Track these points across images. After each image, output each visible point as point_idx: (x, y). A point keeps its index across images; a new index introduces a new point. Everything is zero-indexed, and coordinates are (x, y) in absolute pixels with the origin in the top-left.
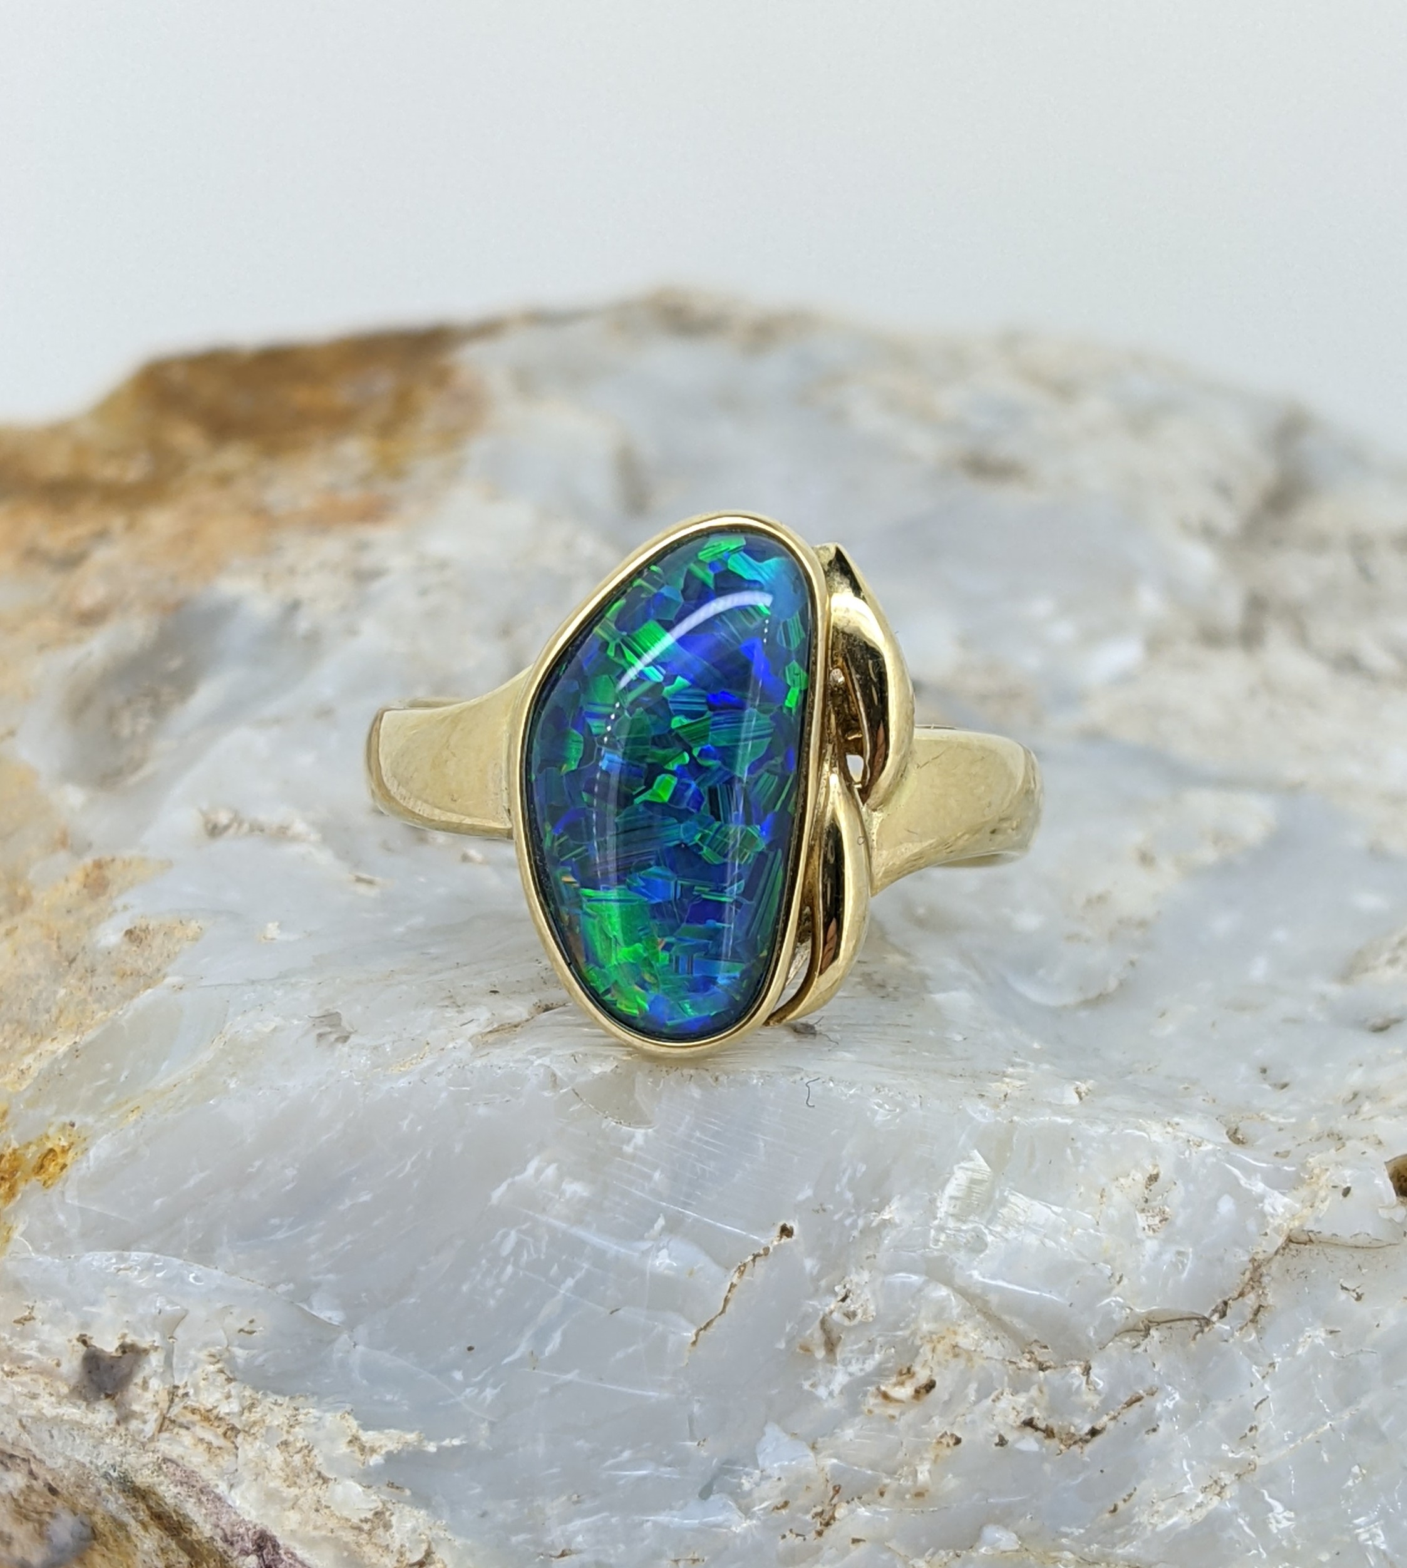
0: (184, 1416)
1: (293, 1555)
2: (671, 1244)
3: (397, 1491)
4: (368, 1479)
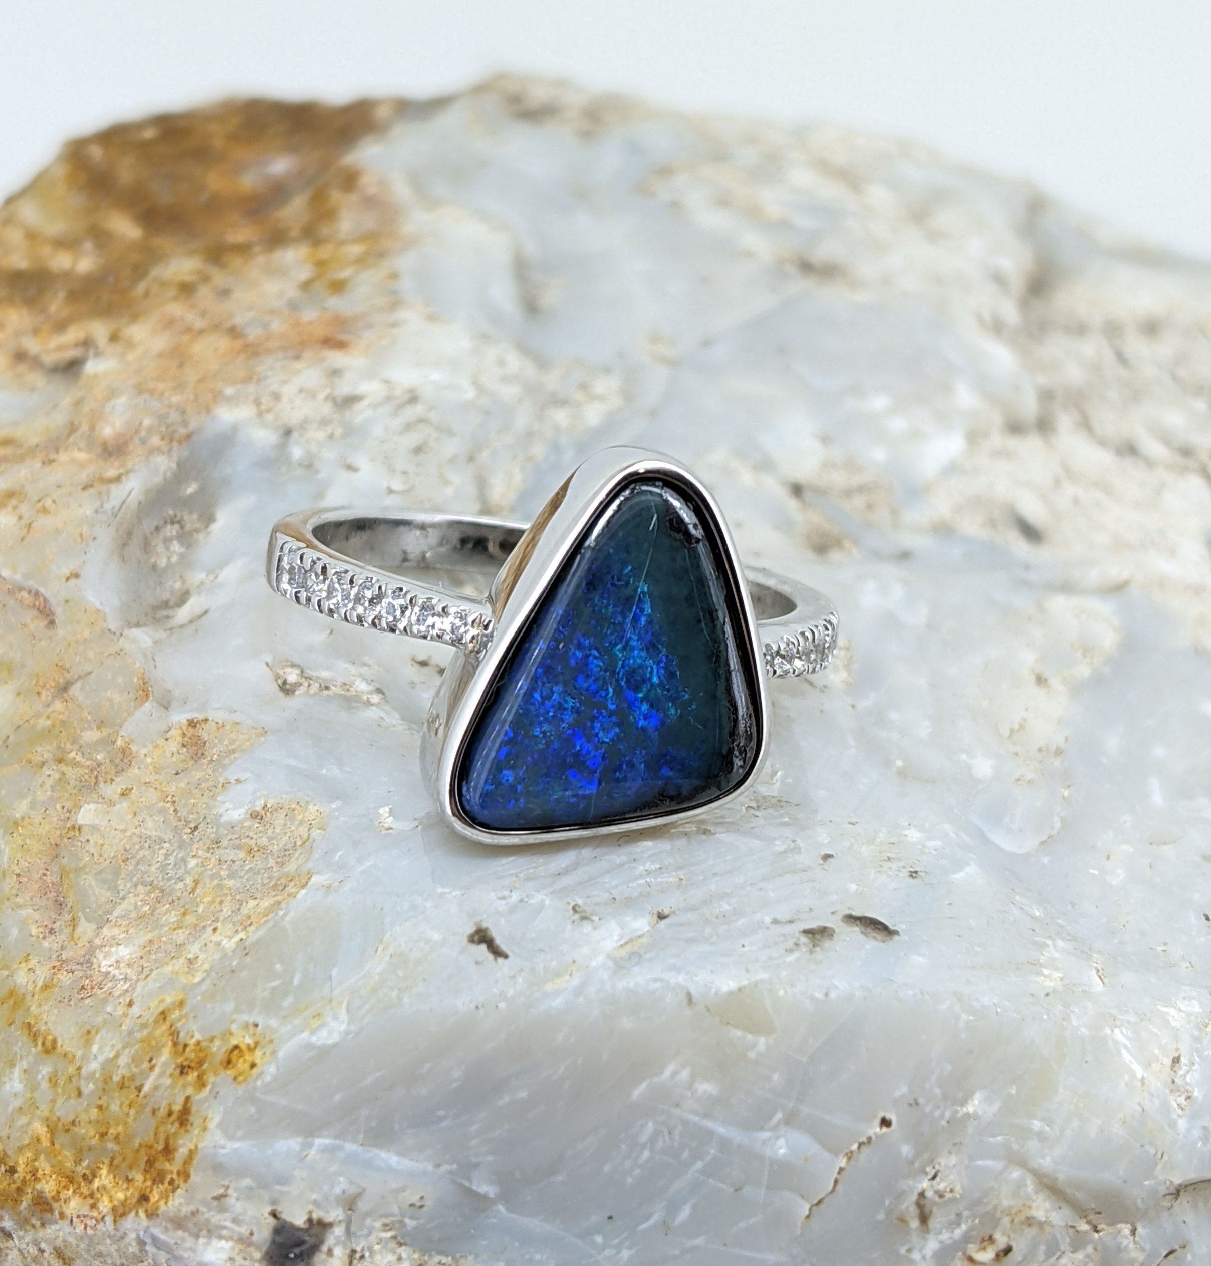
2: (789, 1134)
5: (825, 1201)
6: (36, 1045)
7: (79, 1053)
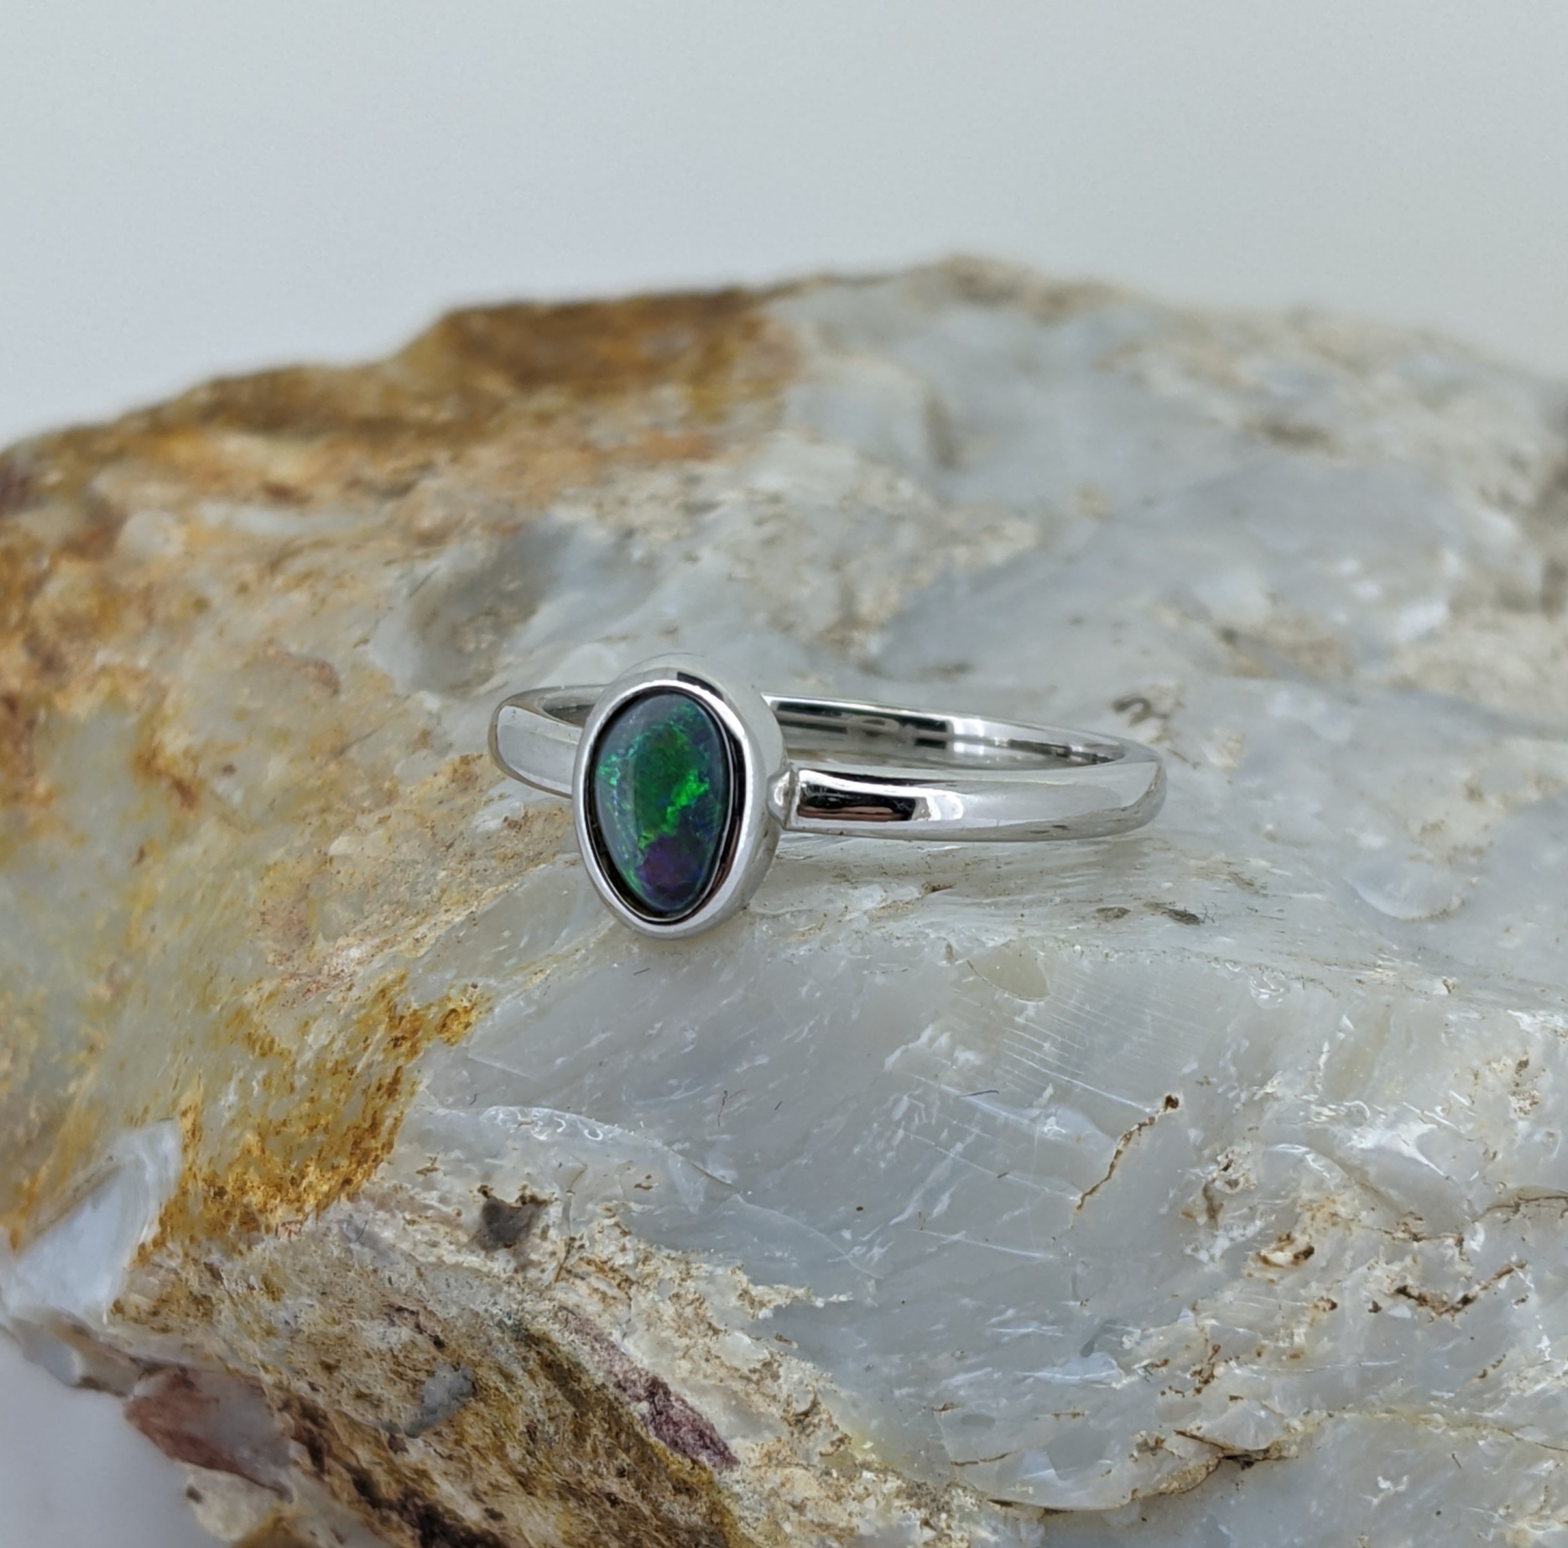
0: (580, 1267)
1: (684, 1402)
2: (1059, 1112)
3: (786, 1344)
4: (756, 1331)
5: (1100, 1189)
6: (254, 1049)
7: (294, 1048)
